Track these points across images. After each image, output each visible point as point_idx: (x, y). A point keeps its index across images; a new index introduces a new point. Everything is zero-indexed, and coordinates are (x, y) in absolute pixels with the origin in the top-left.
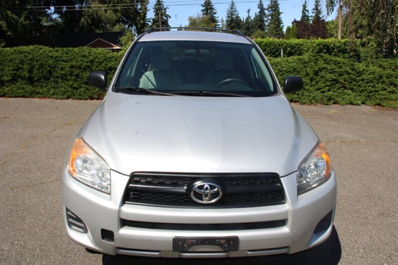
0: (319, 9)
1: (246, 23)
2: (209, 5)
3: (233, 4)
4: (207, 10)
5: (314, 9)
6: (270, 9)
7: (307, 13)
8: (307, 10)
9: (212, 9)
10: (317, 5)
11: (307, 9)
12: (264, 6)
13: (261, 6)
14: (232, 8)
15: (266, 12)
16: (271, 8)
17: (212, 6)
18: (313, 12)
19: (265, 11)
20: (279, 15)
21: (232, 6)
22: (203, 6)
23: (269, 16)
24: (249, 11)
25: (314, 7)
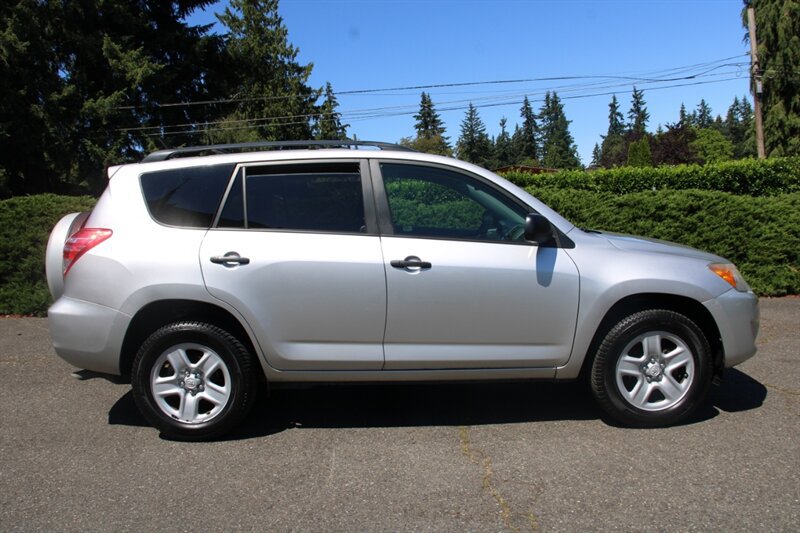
0: (642, 109)
1: (499, 145)
2: (429, 115)
3: (472, 112)
4: (425, 125)
5: (632, 111)
6: (546, 117)
7: (619, 118)
8: (619, 114)
9: (435, 122)
10: (638, 102)
11: (618, 111)
12: (533, 110)
13: (527, 111)
14: (470, 119)
15: (538, 122)
16: (548, 113)
17: (436, 116)
18: (631, 117)
19: (536, 121)
20: (566, 127)
21: (471, 114)
22: (418, 118)
23: (543, 129)
24: (503, 123)
25: (633, 107)
